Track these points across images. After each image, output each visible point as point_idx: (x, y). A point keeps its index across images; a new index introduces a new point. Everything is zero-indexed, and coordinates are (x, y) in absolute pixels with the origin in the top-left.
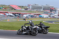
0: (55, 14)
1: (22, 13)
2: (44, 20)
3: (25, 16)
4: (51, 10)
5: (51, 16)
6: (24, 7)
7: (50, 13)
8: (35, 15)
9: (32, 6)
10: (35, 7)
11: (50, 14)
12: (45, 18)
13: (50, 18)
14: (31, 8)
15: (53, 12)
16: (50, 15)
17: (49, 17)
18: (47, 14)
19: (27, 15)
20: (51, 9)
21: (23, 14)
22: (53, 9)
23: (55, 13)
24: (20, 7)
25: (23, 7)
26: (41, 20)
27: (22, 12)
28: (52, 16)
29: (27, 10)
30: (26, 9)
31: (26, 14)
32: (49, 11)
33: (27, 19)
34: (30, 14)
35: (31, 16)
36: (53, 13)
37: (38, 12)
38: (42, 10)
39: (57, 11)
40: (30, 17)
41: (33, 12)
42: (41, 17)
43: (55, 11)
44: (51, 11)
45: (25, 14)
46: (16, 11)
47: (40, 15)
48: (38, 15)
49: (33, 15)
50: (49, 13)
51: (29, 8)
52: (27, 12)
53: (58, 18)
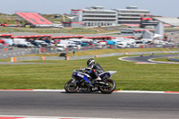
0: (156, 35)
1: (54, 36)
2: (122, 54)
3: (64, 44)
5: (142, 40)
6: (60, 16)
7: (140, 32)
8: (94, 39)
9: (84, 12)
10: (94, 17)
11: (139, 35)
12: (126, 48)
13: (141, 47)
15: (147, 29)
16: (139, 39)
17: (138, 45)
18: (130, 35)
19: (71, 41)
20: (141, 19)
21: (57, 40)
22: (148, 20)
23: (153, 32)
24: (48, 17)
25: (56, 17)
26: (112, 55)
29: (70, 26)
30: (68, 23)
31: (68, 38)
32: (136, 27)
33: (71, 52)
34: (80, 38)
35: (82, 45)
36: (147, 31)
37: (102, 32)
38: (114, 25)
39: (161, 25)
40: (79, 46)
41: (89, 31)
42: (111, 46)
43: (155, 25)
44: (142, 26)
45: (64, 39)
46: (37, 31)
47: (108, 38)
48: (103, 39)
49: (89, 40)
50: (136, 32)
51: (76, 20)
52: (69, 32)
53: (164, 47)
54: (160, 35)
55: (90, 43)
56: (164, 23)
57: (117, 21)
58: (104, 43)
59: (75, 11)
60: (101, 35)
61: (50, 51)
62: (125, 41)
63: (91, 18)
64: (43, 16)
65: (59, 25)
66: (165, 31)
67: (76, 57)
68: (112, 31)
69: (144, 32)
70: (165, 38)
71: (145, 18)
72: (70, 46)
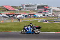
0: (50, 13)
3: (19, 16)
6: (18, 7)
7: (44, 12)
8: (29, 14)
9: (26, 5)
13: (45, 17)
14: (25, 8)
15: (47, 11)
16: (44, 14)
17: (44, 16)
18: (41, 13)
20: (45, 8)
21: (17, 15)
22: (47, 8)
23: (49, 12)
24: (13, 7)
25: (16, 7)
26: (35, 20)
27: (16, 12)
28: (46, 15)
29: (21, 10)
30: (20, 9)
31: (20, 14)
32: (43, 10)
34: (24, 14)
35: (25, 17)
37: (32, 12)
38: (36, 10)
40: (24, 17)
41: (27, 12)
43: (50, 10)
44: (45, 10)
45: (19, 14)
46: (10, 12)
47: (34, 14)
50: (43, 12)
51: (23, 8)
52: (21, 12)
53: (53, 17)
55: (28, 16)
56: (52, 9)
59: (22, 5)
61: (14, 19)
62: (39, 15)
63: (28, 7)
64: (12, 7)
65: (17, 10)
66: (53, 12)
67: (23, 21)
68: (35, 12)
69: (46, 12)
70: (53, 14)
71: (46, 8)
72: (21, 17)
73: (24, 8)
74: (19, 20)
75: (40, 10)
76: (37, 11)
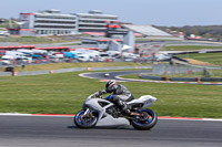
2: (84, 69)
3: (10, 55)
4: (110, 31)
5: (108, 52)
6: (6, 21)
7: (105, 42)
8: (48, 50)
9: (36, 16)
11: (104, 46)
12: (88, 61)
13: (107, 61)
14: (32, 24)
15: (114, 39)
16: (105, 50)
17: (103, 58)
18: (93, 46)
19: (20, 52)
20: (107, 26)
22: (115, 28)
23: (122, 42)
25: (1, 22)
26: (71, 70)
28: (113, 53)
29: (18, 34)
30: (15, 30)
31: (16, 49)
32: (100, 36)
33: (20, 66)
34: (31, 48)
35: (34, 58)
36: (114, 41)
37: (58, 42)
38: (73, 33)
40: (30, 59)
41: (41, 41)
42: (70, 59)
43: (124, 34)
44: (108, 36)
45: (10, 49)
47: (66, 50)
48: (60, 50)
49: (42, 52)
50: (101, 42)
51: (26, 26)
52: (17, 41)
53: (135, 61)
54: (130, 47)
55: (44, 56)
56: (135, 32)
57: (77, 28)
58: (61, 56)
59: (24, 16)
60: (57, 46)
62: (87, 54)
63: (44, 23)
65: (4, 32)
66: (137, 42)
67: (26, 73)
68: (71, 40)
69: (110, 42)
70: (136, 50)
71: (112, 26)
72: (18, 59)
73: (28, 24)
74: (9, 70)
75: (90, 36)
76: (77, 39)
